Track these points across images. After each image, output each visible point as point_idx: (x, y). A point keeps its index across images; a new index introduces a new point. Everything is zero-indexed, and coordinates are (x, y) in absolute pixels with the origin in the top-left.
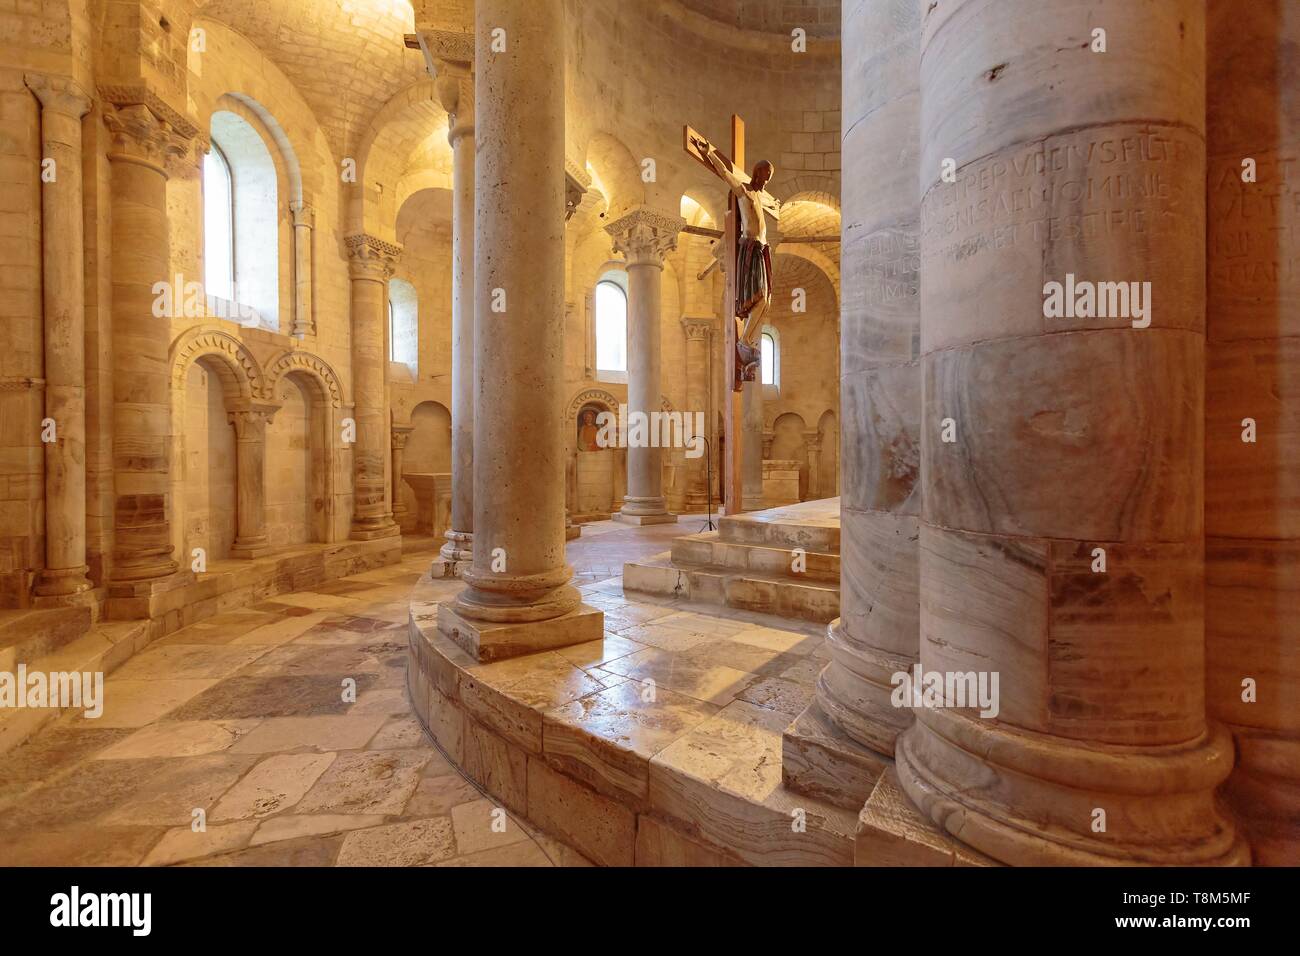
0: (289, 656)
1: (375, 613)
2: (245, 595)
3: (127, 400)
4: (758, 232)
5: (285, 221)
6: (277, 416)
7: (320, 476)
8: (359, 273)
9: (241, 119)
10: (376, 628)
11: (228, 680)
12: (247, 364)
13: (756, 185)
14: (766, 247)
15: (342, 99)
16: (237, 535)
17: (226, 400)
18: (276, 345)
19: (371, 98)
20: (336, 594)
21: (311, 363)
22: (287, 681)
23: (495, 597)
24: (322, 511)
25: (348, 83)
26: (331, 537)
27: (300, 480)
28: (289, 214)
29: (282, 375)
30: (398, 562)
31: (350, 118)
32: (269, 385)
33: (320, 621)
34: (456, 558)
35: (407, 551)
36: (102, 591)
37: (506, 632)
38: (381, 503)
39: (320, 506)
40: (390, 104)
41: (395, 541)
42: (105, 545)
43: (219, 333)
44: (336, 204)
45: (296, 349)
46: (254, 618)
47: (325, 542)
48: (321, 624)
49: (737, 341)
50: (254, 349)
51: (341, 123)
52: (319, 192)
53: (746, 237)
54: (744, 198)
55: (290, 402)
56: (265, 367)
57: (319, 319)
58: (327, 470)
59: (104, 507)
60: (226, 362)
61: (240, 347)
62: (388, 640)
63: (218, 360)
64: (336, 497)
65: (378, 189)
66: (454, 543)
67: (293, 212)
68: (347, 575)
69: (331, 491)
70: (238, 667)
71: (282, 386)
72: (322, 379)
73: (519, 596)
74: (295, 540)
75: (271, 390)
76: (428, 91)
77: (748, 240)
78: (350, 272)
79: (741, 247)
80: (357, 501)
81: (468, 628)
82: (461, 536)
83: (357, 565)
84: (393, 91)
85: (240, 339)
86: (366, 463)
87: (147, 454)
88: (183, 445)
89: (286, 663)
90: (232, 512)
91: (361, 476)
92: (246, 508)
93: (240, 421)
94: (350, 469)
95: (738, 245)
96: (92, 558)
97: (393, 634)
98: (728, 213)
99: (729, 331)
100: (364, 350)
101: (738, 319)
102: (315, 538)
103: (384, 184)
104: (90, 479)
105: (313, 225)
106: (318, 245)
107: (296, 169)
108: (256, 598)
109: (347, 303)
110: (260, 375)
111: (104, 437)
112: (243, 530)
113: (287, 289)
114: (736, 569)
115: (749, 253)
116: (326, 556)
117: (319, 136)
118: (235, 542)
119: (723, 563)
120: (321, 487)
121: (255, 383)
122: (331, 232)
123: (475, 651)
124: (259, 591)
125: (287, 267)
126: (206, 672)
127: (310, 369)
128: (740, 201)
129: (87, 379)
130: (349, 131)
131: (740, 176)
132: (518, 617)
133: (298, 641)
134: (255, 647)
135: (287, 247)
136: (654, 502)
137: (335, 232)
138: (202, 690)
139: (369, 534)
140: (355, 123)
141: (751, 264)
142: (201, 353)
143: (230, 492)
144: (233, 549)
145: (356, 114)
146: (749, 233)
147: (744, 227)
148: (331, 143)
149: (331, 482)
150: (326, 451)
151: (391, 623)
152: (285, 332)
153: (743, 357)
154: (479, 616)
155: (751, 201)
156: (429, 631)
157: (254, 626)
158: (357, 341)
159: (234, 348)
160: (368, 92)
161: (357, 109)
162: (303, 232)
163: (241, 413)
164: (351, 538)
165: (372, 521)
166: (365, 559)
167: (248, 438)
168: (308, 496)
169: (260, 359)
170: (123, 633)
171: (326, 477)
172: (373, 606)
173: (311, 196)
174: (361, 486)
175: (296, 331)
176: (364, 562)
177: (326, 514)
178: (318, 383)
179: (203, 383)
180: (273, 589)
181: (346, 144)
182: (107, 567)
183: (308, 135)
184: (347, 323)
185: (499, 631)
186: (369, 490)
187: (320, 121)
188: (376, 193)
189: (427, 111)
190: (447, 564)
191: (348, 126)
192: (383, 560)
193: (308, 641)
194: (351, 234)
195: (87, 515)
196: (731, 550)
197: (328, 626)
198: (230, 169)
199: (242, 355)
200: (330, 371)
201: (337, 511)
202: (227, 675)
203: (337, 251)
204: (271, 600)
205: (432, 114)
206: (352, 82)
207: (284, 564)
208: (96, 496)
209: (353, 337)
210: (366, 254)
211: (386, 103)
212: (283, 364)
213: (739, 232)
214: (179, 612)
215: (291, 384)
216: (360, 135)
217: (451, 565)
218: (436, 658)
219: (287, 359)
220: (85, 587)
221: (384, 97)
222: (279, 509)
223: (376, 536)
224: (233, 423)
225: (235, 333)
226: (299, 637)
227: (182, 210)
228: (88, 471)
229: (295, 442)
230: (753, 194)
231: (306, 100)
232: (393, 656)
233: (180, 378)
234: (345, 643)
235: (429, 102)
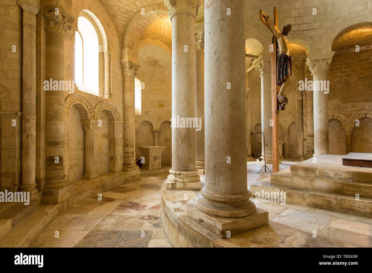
1: (139, 201)
2: (89, 193)
3: (51, 120)
4: (286, 51)
5: (101, 56)
7: (112, 148)
8: (125, 75)
10: (142, 208)
12: (89, 107)
14: (290, 57)
15: (121, 12)
16: (85, 170)
17: (81, 120)
18: (98, 100)
19: (131, 11)
21: (110, 107)
22: (116, 233)
24: (113, 161)
26: (116, 171)
27: (105, 150)
29: (100, 112)
30: (139, 180)
31: (123, 19)
32: (96, 115)
33: (119, 204)
35: (142, 175)
36: (41, 193)
38: (133, 158)
39: (112, 159)
41: (137, 172)
42: (42, 175)
43: (80, 96)
45: (105, 102)
47: (114, 172)
48: (119, 206)
50: (91, 102)
51: (120, 21)
55: (102, 121)
56: (95, 108)
57: (112, 91)
58: (114, 146)
59: (42, 161)
60: (82, 107)
62: (149, 214)
63: (79, 106)
64: (117, 155)
65: (132, 44)
66: (174, 175)
67: (103, 53)
68: (122, 184)
69: (116, 153)
70: (94, 226)
71: (100, 115)
72: (113, 113)
74: (104, 171)
75: (97, 117)
76: (152, 8)
77: (282, 54)
78: (122, 75)
80: (124, 157)
82: (178, 172)
83: (125, 181)
85: (87, 98)
86: (128, 143)
87: (57, 140)
88: (68, 137)
89: (112, 224)
90: (83, 162)
91: (126, 148)
92: (88, 160)
93: (86, 128)
94: (122, 146)
96: (38, 180)
97: (150, 210)
100: (127, 102)
102: (111, 171)
103: (134, 43)
104: (38, 150)
105: (110, 57)
106: (112, 64)
107: (105, 38)
109: (121, 85)
110: (94, 112)
111: (43, 135)
113: (101, 80)
114: (306, 189)
116: (115, 177)
117: (113, 26)
118: (84, 173)
119: (298, 186)
120: (112, 152)
121: (92, 114)
122: (116, 60)
124: (93, 191)
125: (102, 72)
126: (83, 227)
127: (109, 109)
128: (278, 40)
129: (37, 112)
130: (123, 24)
133: (113, 214)
134: (98, 216)
138: (83, 236)
139: (129, 169)
140: (124, 21)
142: (74, 103)
143: (82, 155)
144: (83, 175)
145: (125, 18)
146: (282, 52)
147: (280, 50)
148: (117, 28)
149: (116, 150)
150: (114, 139)
151: (146, 206)
152: (101, 96)
153: (280, 101)
157: (95, 206)
159: (85, 101)
160: (130, 9)
162: (106, 60)
163: (87, 125)
164: (123, 170)
165: (130, 164)
166: (128, 178)
167: (89, 134)
168: (108, 155)
169: (93, 105)
170: (51, 210)
171: (114, 148)
172: (137, 198)
173: (110, 47)
174: (127, 151)
175: (104, 96)
176: (128, 180)
177: (114, 162)
179: (74, 115)
180: (98, 190)
181: (122, 29)
182: (43, 183)
183: (109, 25)
184: (122, 93)
186: (129, 153)
187: (113, 21)
188: (132, 46)
190: (172, 184)
191: (122, 22)
192: (134, 179)
193: (117, 213)
195: (36, 164)
196: (302, 180)
197: (122, 207)
199: (87, 104)
200: (116, 110)
201: (118, 161)
202: (91, 229)
207: (102, 181)
208: (40, 157)
209: (123, 97)
210: (128, 68)
211: (136, 13)
212: (101, 108)
213: (277, 52)
214: (68, 200)
215: (103, 115)
216: (126, 25)
219: (102, 105)
220: (35, 191)
221: (135, 11)
222: (98, 160)
223: (132, 170)
224: (84, 129)
225: (84, 96)
226: (113, 211)
228: (37, 147)
229: (104, 136)
231: (109, 13)
232: (154, 222)
233: (68, 113)
234: (132, 215)
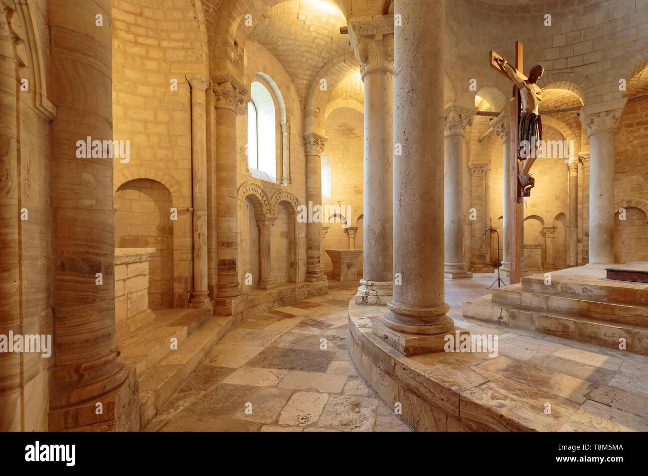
0: (291, 338)
1: (324, 319)
2: (266, 306)
3: (222, 216)
4: (534, 108)
5: (278, 130)
6: (276, 222)
7: (293, 251)
8: (309, 152)
9: (262, 85)
10: (326, 327)
11: (268, 348)
12: (265, 198)
13: (532, 79)
14: (539, 116)
15: (303, 68)
16: (260, 278)
17: (256, 215)
18: (275, 189)
19: (316, 66)
20: (303, 308)
21: (289, 197)
22: (294, 351)
23: (409, 319)
24: (294, 267)
25: (305, 60)
26: (297, 281)
27: (284, 252)
28: (279, 126)
29: (278, 203)
30: (326, 293)
31: (306, 77)
32: (273, 208)
33: (300, 322)
34: (367, 294)
35: (330, 288)
36: (213, 302)
37: (419, 340)
38: (319, 264)
39: (293, 265)
40: (324, 68)
41: (324, 283)
42: (214, 282)
43: (254, 185)
44: (299, 120)
45: (284, 191)
46: (271, 318)
47: (295, 283)
48: (300, 323)
49: (518, 173)
50: (267, 191)
51: (302, 81)
52: (293, 115)
53: (525, 112)
54: (525, 88)
55: (280, 216)
56: (271, 199)
57: (292, 176)
58: (295, 248)
59: (214, 264)
60: (257, 198)
61: (262, 191)
62: (334, 334)
63: (253, 197)
64: (299, 261)
65: (318, 110)
66: (366, 286)
67: (281, 126)
68: (305, 299)
69: (297, 258)
70: (270, 342)
71: (277, 208)
72: (293, 204)
73: (423, 319)
74: (283, 281)
75: (274, 210)
76: (342, 58)
77: (527, 113)
78: (305, 153)
79: (522, 119)
80: (308, 263)
81: (396, 335)
82: (370, 283)
83: (309, 294)
84: (326, 61)
85: (262, 187)
86: (312, 245)
87: (230, 241)
88: (241, 237)
89: (290, 342)
90: (258, 268)
91: (310, 251)
92: (264, 266)
93: (261, 226)
94: (305, 248)
95: (519, 118)
96: (210, 287)
97: (335, 330)
98: (512, 99)
99: (514, 168)
100: (311, 189)
101: (519, 160)
102: (291, 280)
103: (320, 108)
104: (209, 252)
105: (290, 130)
106: (292, 140)
107: (283, 105)
108: (270, 308)
109: (304, 167)
110: (269, 204)
111: (214, 233)
112: (262, 277)
113: (279, 163)
114: (538, 310)
115: (527, 121)
116: (297, 289)
117: (293, 89)
118: (259, 281)
119: (529, 305)
120: (293, 256)
121: (268, 207)
122: (297, 134)
123: (401, 349)
124: (270, 305)
126: (258, 343)
127: (289, 200)
128: (521, 92)
129: (208, 207)
130: (306, 84)
131: (521, 76)
132: (424, 332)
133: (292, 331)
134: (275, 333)
135: (279, 143)
136: (459, 266)
137: (299, 133)
138: (259, 352)
139: (314, 279)
140: (307, 80)
141: (529, 128)
142: (247, 194)
143: (257, 258)
144: (258, 284)
145: (308, 75)
146: (527, 109)
147: (524, 106)
148: (297, 91)
149: (297, 253)
150: (295, 239)
151: (332, 325)
152: (278, 183)
153: (523, 183)
154: (401, 329)
155: (529, 90)
156: (367, 333)
157: (272, 322)
158: (309, 185)
159: (260, 191)
160: (314, 63)
161: (308, 72)
162: (285, 134)
163: (262, 221)
164: (306, 280)
165: (315, 273)
166: (312, 291)
167: (265, 232)
168: (288, 260)
169: (269, 196)
170: (224, 322)
171: (295, 251)
172: (321, 315)
173: (289, 117)
174: (311, 256)
175: (283, 182)
176: (312, 293)
177: (295, 269)
178: (292, 206)
179: (247, 208)
180: (276, 305)
181: (304, 91)
182: (215, 290)
183: (288, 88)
184: (304, 177)
185: (415, 339)
186: (314, 258)
187: (293, 81)
188: (317, 113)
189: (342, 69)
190: (363, 297)
191: (305, 82)
192: (321, 292)
193: (297, 331)
194: (306, 134)
195: (208, 268)
196: (534, 297)
197: (303, 324)
198: (256, 109)
199: (262, 194)
200: (297, 200)
201: (300, 268)
202: (267, 345)
203: (300, 143)
204: (276, 309)
205: (343, 70)
206: (308, 59)
207: (280, 292)
208: (211, 260)
209: (306, 183)
210: (312, 143)
211: (322, 67)
212: (278, 198)
213: (520, 110)
214: (242, 313)
215: (281, 207)
216: (310, 85)
217: (365, 298)
218: (377, 350)
219: (280, 195)
220: (208, 300)
221: (321, 65)
222: (276, 266)
223: (317, 280)
224: (258, 226)
225: (259, 184)
226: (293, 329)
227: (241, 129)
228: (209, 248)
229: (283, 235)
230: (530, 86)
231: (287, 72)
232: (339, 343)
233: (240, 206)
234: (315, 334)
235: (343, 63)
